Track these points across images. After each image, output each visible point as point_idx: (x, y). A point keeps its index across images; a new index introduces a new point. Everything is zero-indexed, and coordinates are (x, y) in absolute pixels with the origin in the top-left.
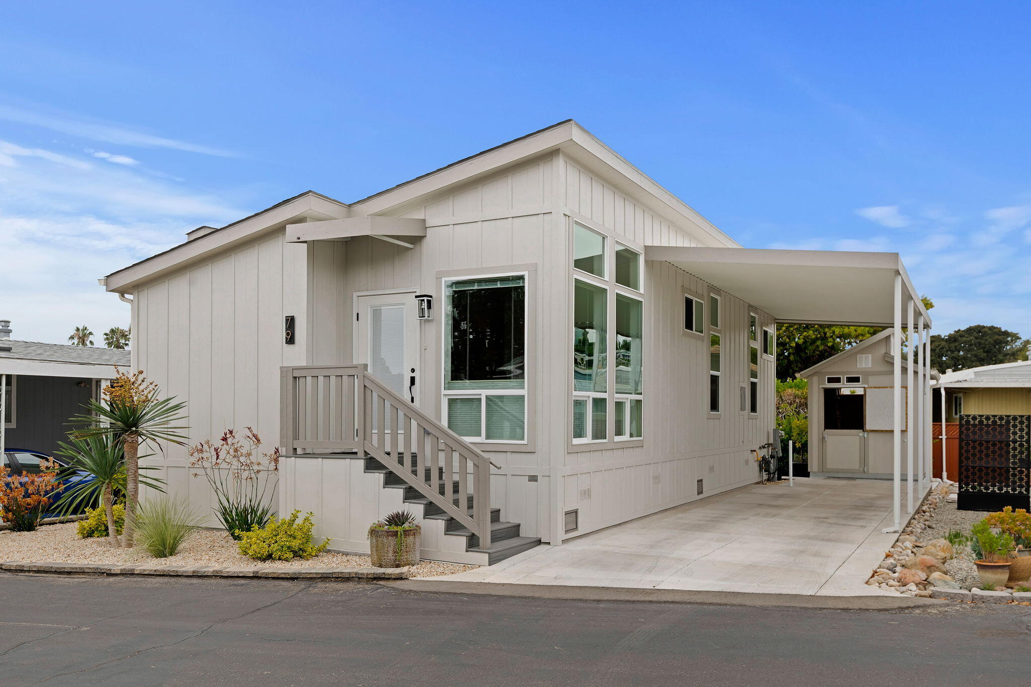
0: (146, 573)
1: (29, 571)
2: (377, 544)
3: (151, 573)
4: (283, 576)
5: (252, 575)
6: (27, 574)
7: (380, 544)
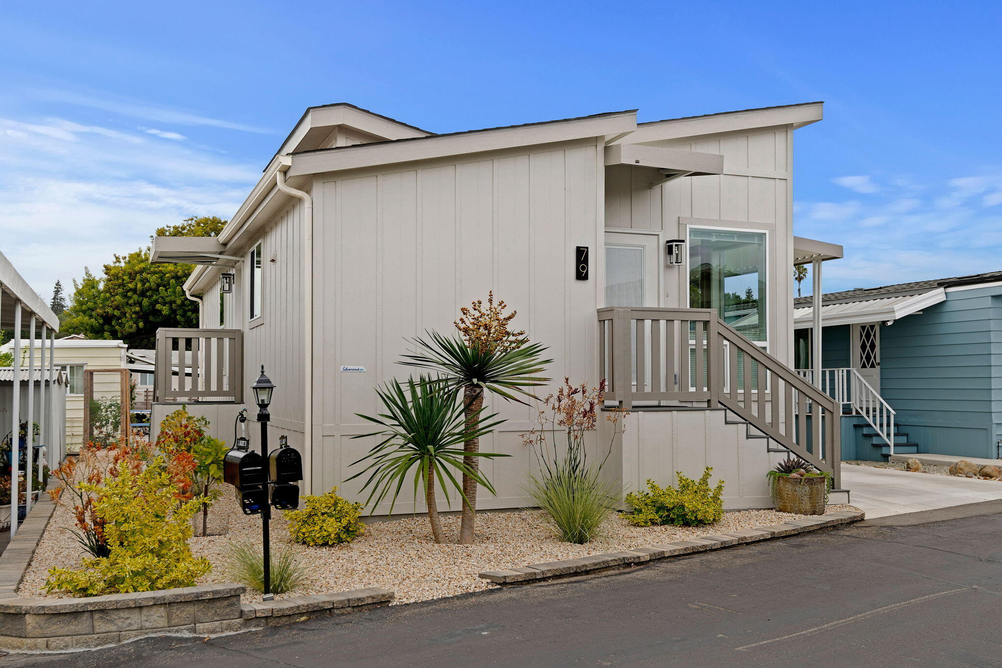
0: (675, 554)
1: (544, 579)
2: (812, 492)
3: (682, 553)
4: (793, 533)
5: (770, 537)
6: (543, 583)
7: (815, 491)
